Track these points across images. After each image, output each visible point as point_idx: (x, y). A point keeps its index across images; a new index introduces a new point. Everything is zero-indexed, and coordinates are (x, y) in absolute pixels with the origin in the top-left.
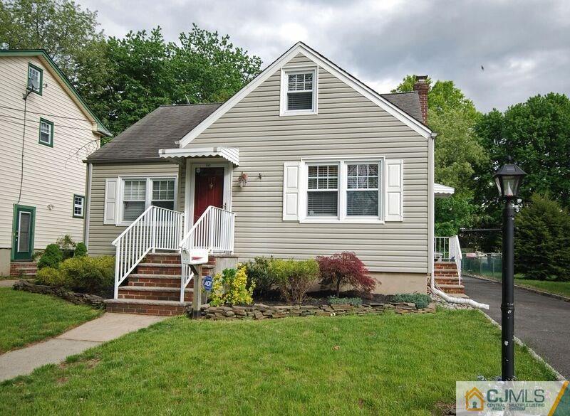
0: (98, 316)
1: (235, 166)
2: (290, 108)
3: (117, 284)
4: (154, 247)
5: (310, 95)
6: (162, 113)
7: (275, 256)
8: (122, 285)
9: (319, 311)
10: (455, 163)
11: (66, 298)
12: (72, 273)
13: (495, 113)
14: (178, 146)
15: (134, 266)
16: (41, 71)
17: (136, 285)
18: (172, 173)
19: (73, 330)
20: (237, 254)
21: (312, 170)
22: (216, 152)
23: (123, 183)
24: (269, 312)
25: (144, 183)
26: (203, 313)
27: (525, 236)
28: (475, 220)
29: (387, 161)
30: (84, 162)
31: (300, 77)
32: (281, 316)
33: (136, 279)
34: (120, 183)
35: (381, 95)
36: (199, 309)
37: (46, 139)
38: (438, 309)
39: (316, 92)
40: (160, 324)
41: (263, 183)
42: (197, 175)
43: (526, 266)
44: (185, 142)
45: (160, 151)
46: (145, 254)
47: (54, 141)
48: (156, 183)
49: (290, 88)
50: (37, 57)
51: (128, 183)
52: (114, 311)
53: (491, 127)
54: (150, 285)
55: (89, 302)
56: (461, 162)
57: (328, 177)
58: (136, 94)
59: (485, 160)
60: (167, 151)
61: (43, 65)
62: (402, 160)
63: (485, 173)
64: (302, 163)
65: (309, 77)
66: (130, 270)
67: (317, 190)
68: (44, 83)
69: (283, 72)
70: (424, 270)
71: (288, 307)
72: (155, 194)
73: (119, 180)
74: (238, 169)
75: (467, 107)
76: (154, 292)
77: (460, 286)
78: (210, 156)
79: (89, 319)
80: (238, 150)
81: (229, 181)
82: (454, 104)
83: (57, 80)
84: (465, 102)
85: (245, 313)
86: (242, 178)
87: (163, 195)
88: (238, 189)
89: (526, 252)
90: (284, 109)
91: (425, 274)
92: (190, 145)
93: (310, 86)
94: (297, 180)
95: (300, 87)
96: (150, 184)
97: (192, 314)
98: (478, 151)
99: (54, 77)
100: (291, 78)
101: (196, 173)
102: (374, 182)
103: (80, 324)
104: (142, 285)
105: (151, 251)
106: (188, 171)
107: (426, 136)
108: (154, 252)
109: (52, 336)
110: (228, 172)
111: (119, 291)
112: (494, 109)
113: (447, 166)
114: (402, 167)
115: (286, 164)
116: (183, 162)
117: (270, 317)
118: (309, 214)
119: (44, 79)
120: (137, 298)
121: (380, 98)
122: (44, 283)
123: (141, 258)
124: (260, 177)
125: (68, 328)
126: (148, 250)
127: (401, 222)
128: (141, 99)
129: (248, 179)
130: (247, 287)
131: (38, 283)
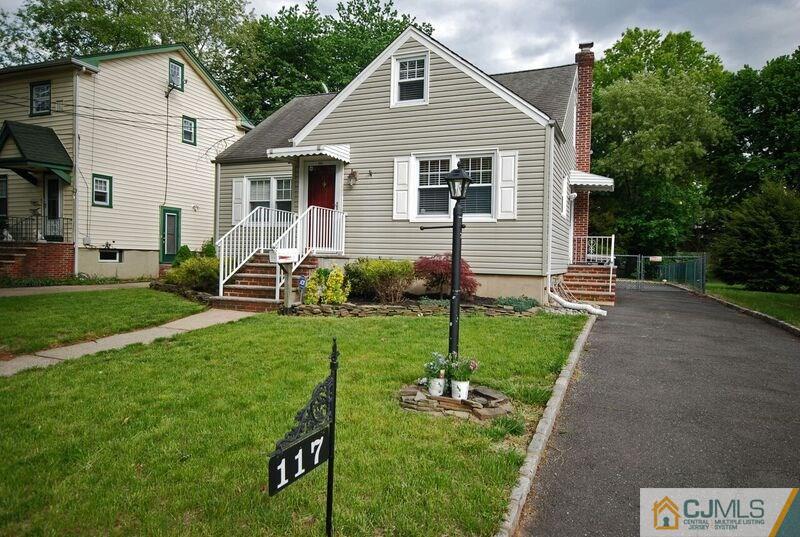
0: (203, 311)
1: (346, 164)
2: (402, 98)
3: (222, 282)
4: (262, 247)
5: (421, 83)
6: (297, 104)
7: (383, 257)
8: (226, 283)
9: (406, 311)
10: (679, 142)
11: (186, 296)
12: (191, 272)
13: (748, 71)
14: (291, 145)
15: (239, 266)
16: (182, 66)
17: (242, 283)
18: (287, 171)
19: (176, 322)
20: (348, 255)
21: (423, 165)
22: (319, 150)
23: (249, 182)
24: (356, 311)
25: (268, 182)
26: (293, 311)
27: (747, 236)
28: (708, 215)
29: (500, 154)
30: (213, 162)
31: (412, 64)
32: (368, 314)
33: (241, 278)
34: (246, 182)
35: (490, 76)
36: (289, 306)
37: (189, 137)
38: (540, 313)
39: (427, 79)
40: (249, 318)
41: (374, 181)
42: (310, 174)
43: (746, 273)
44: (297, 140)
45: (268, 151)
46: (251, 254)
47: (197, 139)
48: (279, 183)
49: (402, 76)
50: (177, 51)
51: (253, 183)
52: (219, 307)
53: (741, 91)
54: (254, 284)
55: (201, 300)
56: (689, 139)
57: (440, 173)
58: (288, 79)
59: (726, 137)
60: (275, 150)
61: (184, 59)
62: (517, 152)
63: (727, 153)
64: (413, 158)
65: (421, 63)
66: (235, 270)
67: (429, 187)
68: (185, 78)
69: (393, 60)
70: (538, 273)
71: (375, 306)
72: (279, 194)
73: (245, 179)
74: (348, 166)
75: (712, 66)
76: (254, 290)
77: (610, 293)
78: (314, 155)
79: (194, 313)
80: (348, 146)
81: (341, 179)
82: (692, 62)
83: (198, 74)
84: (708, 58)
85: (332, 311)
86: (353, 176)
87: (287, 194)
88: (349, 188)
89: (746, 256)
90: (394, 100)
91: (542, 277)
92: (302, 144)
93: (421, 74)
94: (408, 177)
95: (412, 75)
96: (274, 183)
97: (284, 311)
98: (715, 124)
99: (195, 71)
100: (403, 66)
101: (309, 172)
102: (488, 177)
103: (183, 317)
104: (246, 284)
105: (259, 251)
106: (301, 169)
107: (544, 123)
108: (262, 252)
109: (156, 324)
110: (340, 170)
111: (224, 288)
112: (745, 66)
113: (668, 146)
114: (517, 159)
115: (396, 159)
116: (296, 161)
117: (356, 315)
118: (420, 212)
119: (185, 74)
120: (240, 296)
121: (489, 79)
122: (172, 283)
123: (248, 258)
124: (371, 174)
125: (172, 320)
126: (255, 251)
127: (514, 220)
128: (295, 85)
129: (359, 176)
130: (344, 286)
131: (167, 283)
